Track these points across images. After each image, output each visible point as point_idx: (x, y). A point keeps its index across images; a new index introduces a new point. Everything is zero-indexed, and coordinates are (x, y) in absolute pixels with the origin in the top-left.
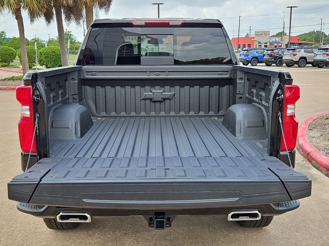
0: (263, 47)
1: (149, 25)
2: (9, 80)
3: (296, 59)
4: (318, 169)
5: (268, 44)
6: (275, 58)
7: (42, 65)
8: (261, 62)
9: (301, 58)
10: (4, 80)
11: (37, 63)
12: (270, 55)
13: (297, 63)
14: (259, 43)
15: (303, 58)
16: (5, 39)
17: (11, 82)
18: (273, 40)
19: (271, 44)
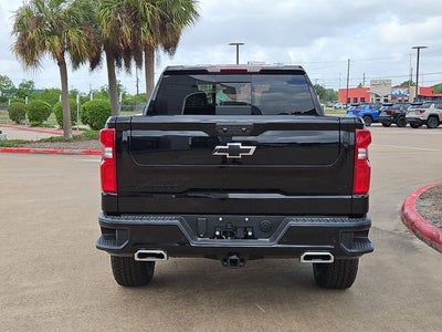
0: (382, 101)
1: (224, 72)
2: (47, 141)
3: (424, 117)
4: (422, 239)
5: (389, 98)
6: (396, 115)
7: (85, 123)
8: (377, 122)
9: (431, 116)
10: (40, 141)
11: (79, 121)
12: (388, 112)
13: (424, 122)
14: (377, 96)
15: (434, 116)
16: (32, 90)
17: (49, 144)
18: (397, 92)
19: (394, 97)
